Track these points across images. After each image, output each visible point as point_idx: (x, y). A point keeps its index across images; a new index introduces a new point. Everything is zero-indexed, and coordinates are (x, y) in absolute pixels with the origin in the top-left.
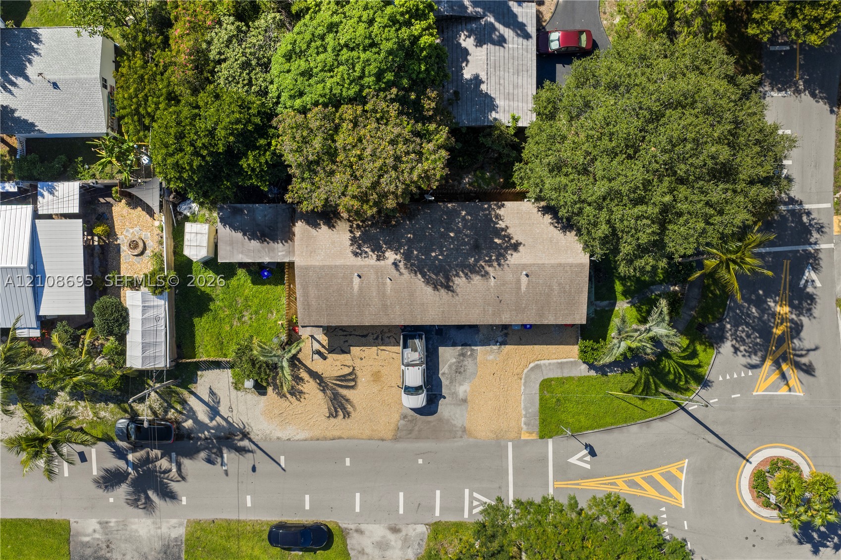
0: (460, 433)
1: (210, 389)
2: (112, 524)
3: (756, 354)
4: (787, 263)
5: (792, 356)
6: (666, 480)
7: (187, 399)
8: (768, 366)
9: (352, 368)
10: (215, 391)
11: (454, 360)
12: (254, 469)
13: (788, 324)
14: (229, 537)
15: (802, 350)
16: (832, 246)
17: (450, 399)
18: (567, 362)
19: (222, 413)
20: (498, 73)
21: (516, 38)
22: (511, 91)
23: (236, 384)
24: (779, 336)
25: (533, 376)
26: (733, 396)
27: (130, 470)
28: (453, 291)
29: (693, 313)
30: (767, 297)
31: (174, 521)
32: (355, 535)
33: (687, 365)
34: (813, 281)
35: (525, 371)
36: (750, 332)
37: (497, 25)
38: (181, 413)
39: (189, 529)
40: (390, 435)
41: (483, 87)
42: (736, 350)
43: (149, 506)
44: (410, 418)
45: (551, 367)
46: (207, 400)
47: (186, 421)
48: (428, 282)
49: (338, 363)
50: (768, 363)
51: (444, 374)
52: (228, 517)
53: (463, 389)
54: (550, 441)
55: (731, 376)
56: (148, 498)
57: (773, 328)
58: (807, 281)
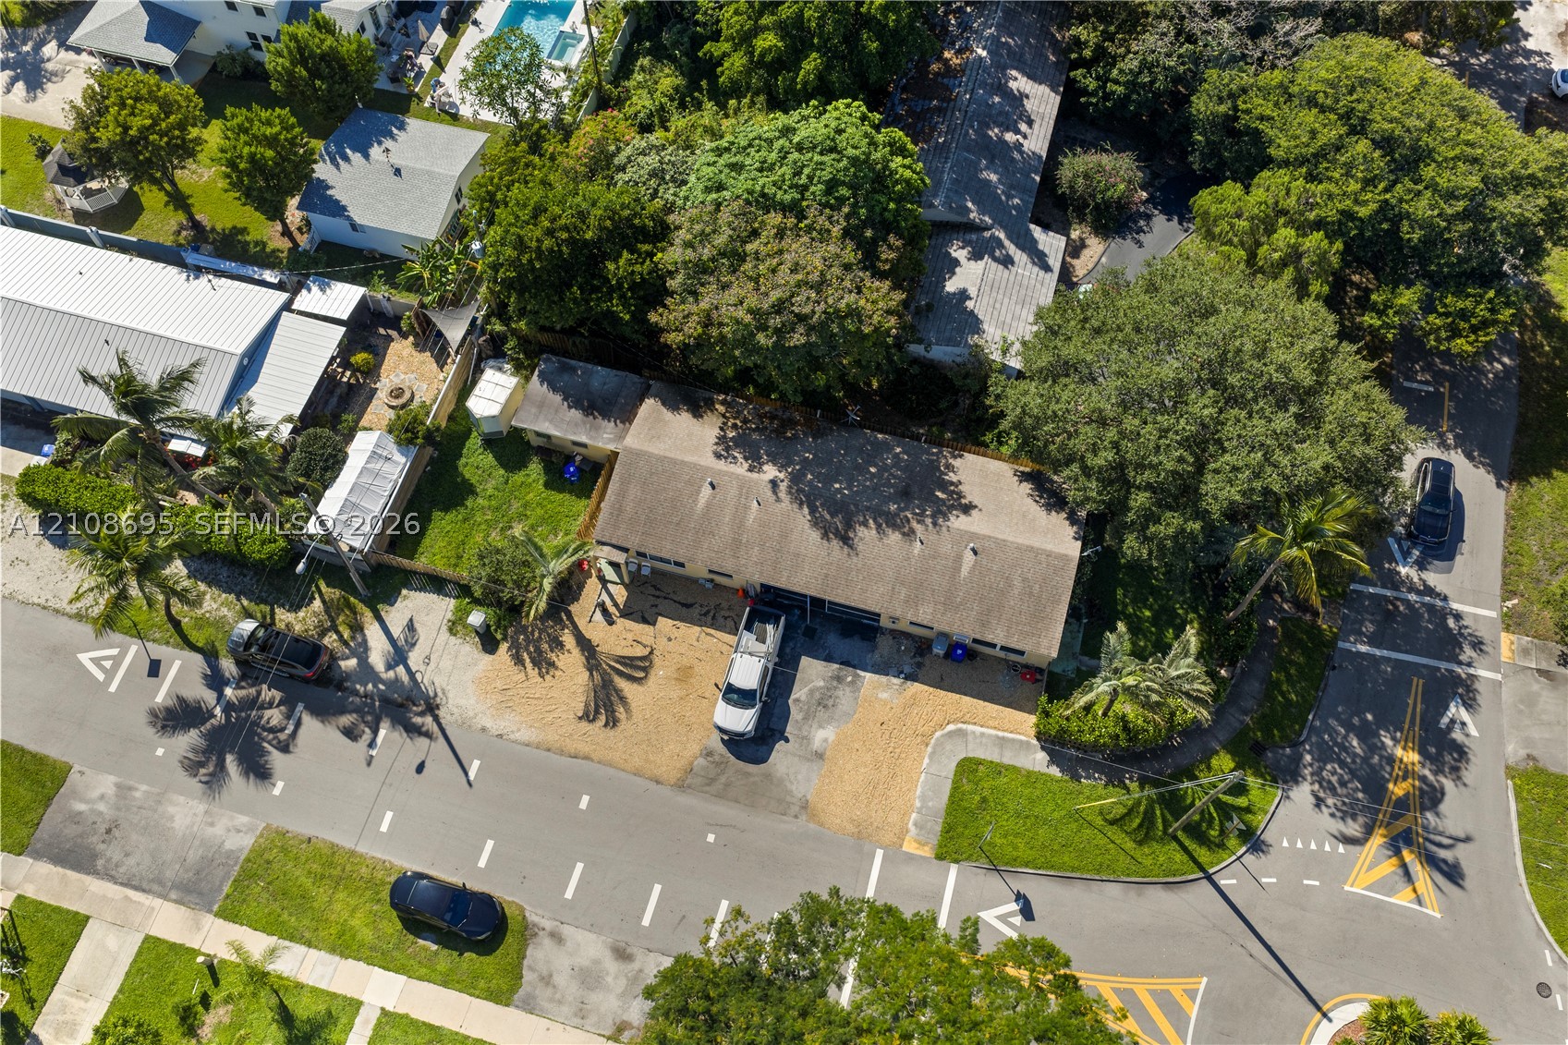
0: (795, 809)
1: (411, 620)
2: (137, 794)
3: (1354, 817)
4: (1418, 684)
5: (1421, 840)
6: (1159, 1006)
7: (366, 626)
8: (1375, 847)
9: (649, 649)
10: (417, 625)
11: (822, 684)
12: (420, 769)
13: (1417, 783)
14: (322, 877)
15: (1441, 834)
16: (1499, 677)
17: (797, 746)
18: (1013, 740)
19: (411, 663)
20: (994, 294)
21: (1029, 265)
22: (1008, 321)
23: (454, 623)
24: (1399, 799)
25: (948, 747)
26: (1306, 882)
27: (218, 711)
28: (851, 547)
29: (1247, 719)
30: (1379, 728)
31: (243, 820)
32: (547, 942)
33: (1225, 803)
34: (1464, 724)
35: (938, 734)
36: (1346, 777)
37: (1007, 243)
38: (346, 643)
39: (262, 840)
40: (673, 776)
41: (970, 304)
42: (1319, 802)
43: (215, 780)
44: (717, 758)
45: (984, 740)
46: (395, 636)
47: (347, 658)
48: (816, 523)
49: (630, 636)
50: (1377, 840)
51: (797, 700)
52: (337, 840)
53: (823, 735)
54: (954, 869)
55: (1306, 844)
56: (221, 766)
57: (1388, 781)
58: (1453, 721)
